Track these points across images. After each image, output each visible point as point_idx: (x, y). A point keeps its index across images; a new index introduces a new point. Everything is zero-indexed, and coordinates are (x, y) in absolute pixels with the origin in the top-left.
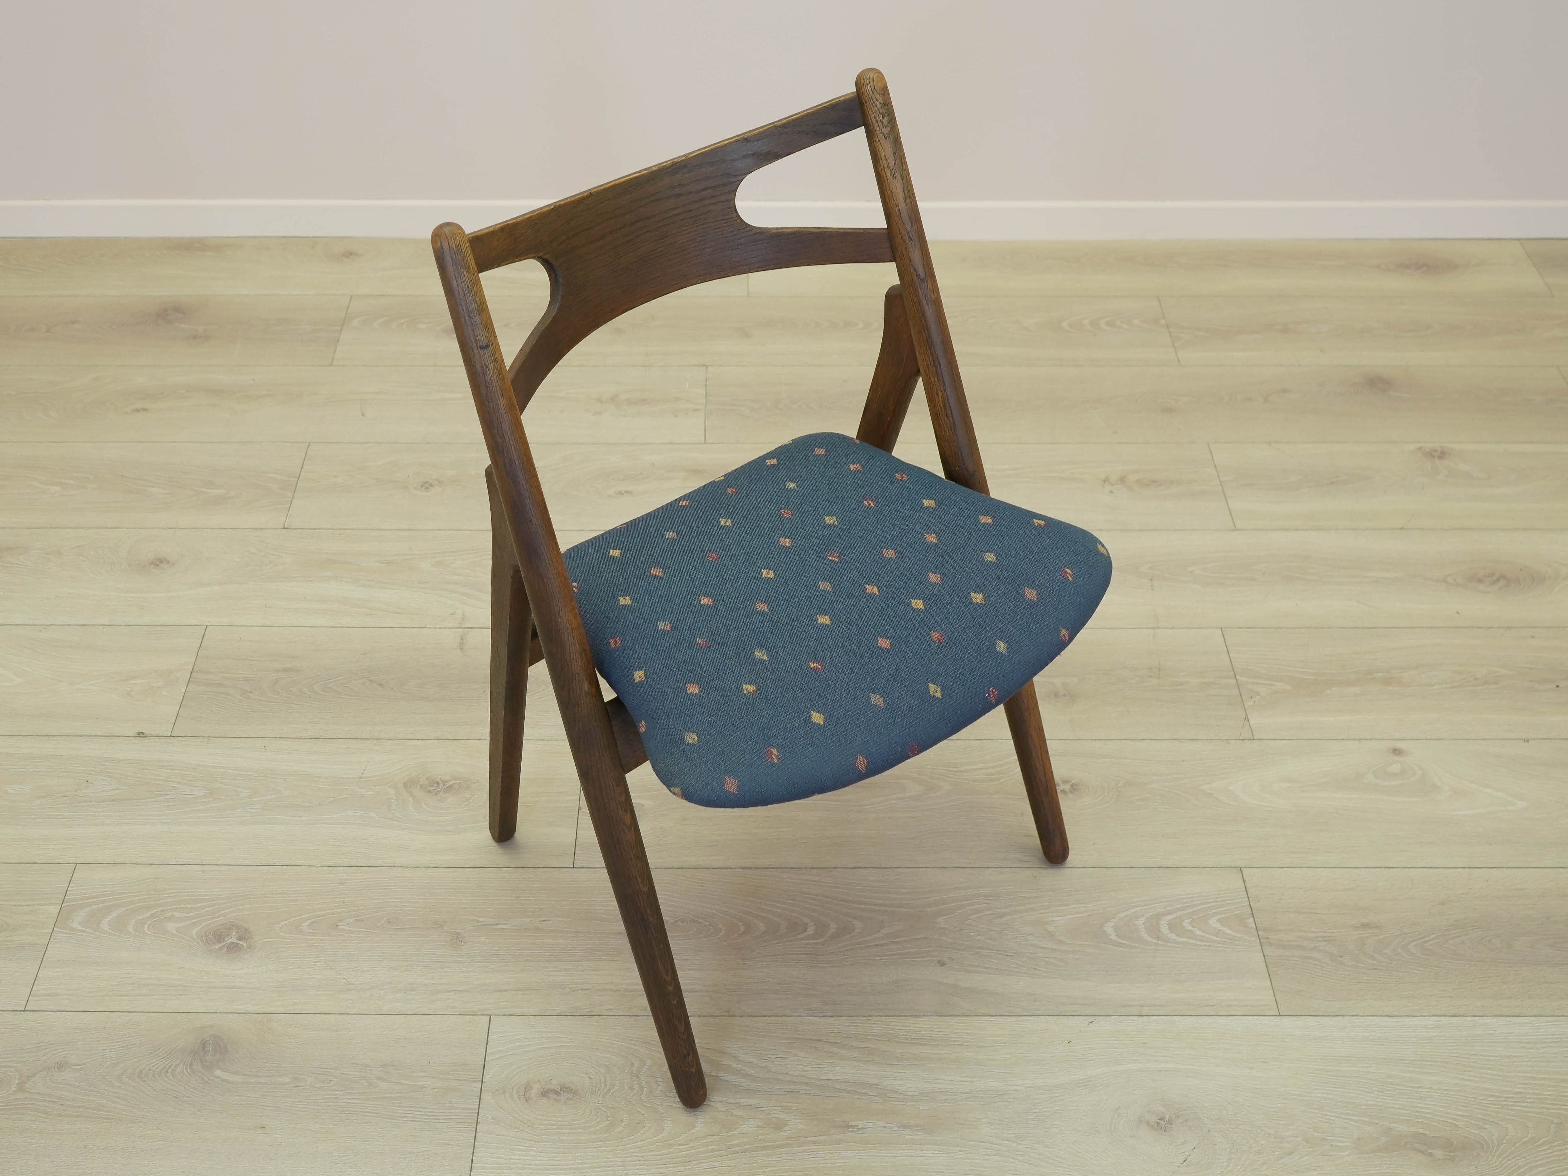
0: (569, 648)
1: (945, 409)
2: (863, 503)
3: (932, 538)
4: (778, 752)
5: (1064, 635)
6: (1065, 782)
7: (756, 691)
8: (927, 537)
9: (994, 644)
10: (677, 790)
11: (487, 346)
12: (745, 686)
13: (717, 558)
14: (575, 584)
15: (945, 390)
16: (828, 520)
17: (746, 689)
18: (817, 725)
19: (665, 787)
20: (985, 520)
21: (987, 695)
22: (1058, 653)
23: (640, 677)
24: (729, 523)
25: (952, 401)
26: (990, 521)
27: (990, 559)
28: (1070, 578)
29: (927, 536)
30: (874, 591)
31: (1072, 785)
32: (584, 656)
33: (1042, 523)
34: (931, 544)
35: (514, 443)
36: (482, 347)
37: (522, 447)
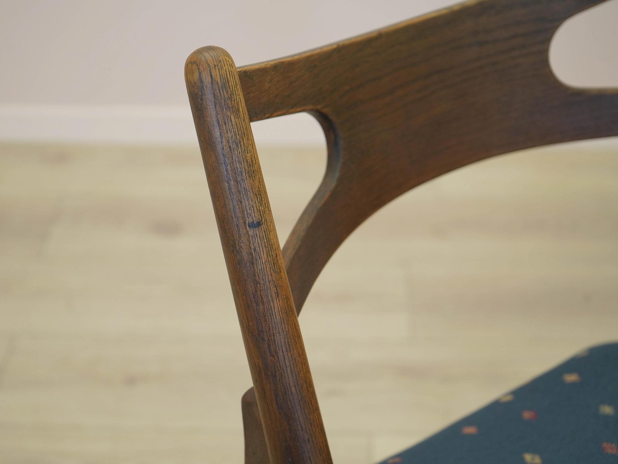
11: (259, 224)
35: (292, 363)
36: (253, 225)
37: (301, 369)
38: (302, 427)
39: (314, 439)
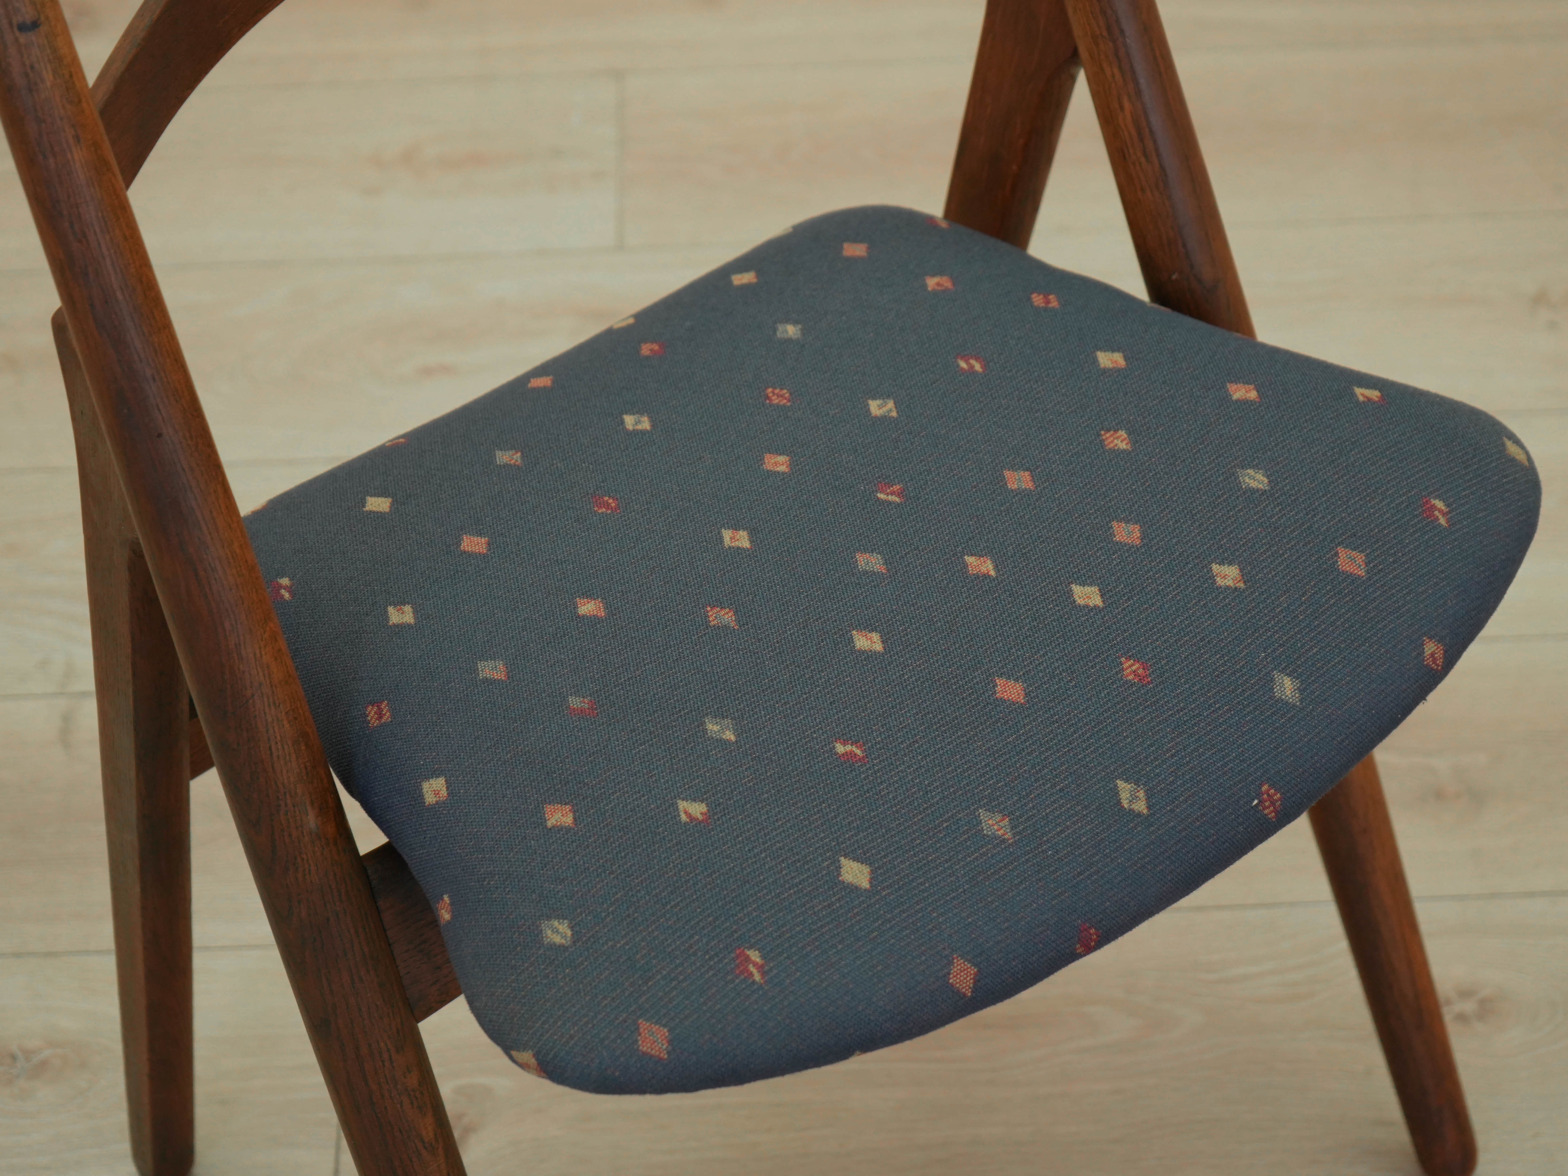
0: (267, 731)
1: (1141, 139)
2: (958, 366)
3: (1120, 441)
4: (763, 957)
5: (1432, 655)
6: (1465, 994)
7: (708, 816)
8: (1107, 438)
9: (1268, 683)
10: (527, 1056)
11: (35, 25)
12: (682, 805)
13: (618, 507)
14: (285, 581)
15: (1139, 93)
16: (876, 408)
17: (686, 812)
18: (853, 889)
19: (498, 1050)
20: (1242, 392)
21: (1256, 802)
22: (1421, 695)
23: (436, 793)
24: (645, 424)
25: (1157, 120)
26: (1253, 395)
27: (1254, 484)
28: (1442, 521)
29: (1108, 435)
30: (984, 569)
31: (1482, 1002)
32: (303, 748)
33: (1374, 394)
34: (1118, 453)
35: (112, 251)
36: (22, 28)
37: (131, 261)
38: (139, 357)
39: (163, 374)
